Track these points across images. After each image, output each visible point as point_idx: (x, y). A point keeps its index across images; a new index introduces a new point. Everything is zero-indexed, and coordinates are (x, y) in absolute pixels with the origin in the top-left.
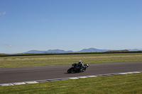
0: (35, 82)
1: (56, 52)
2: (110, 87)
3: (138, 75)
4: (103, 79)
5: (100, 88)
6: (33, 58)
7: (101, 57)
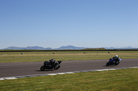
0: (14, 78)
1: (35, 49)
2: (87, 84)
3: (113, 72)
4: (80, 75)
5: (77, 84)
6: (12, 55)
7: (79, 54)
